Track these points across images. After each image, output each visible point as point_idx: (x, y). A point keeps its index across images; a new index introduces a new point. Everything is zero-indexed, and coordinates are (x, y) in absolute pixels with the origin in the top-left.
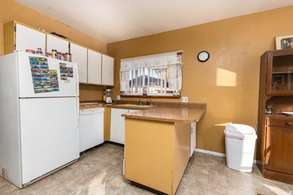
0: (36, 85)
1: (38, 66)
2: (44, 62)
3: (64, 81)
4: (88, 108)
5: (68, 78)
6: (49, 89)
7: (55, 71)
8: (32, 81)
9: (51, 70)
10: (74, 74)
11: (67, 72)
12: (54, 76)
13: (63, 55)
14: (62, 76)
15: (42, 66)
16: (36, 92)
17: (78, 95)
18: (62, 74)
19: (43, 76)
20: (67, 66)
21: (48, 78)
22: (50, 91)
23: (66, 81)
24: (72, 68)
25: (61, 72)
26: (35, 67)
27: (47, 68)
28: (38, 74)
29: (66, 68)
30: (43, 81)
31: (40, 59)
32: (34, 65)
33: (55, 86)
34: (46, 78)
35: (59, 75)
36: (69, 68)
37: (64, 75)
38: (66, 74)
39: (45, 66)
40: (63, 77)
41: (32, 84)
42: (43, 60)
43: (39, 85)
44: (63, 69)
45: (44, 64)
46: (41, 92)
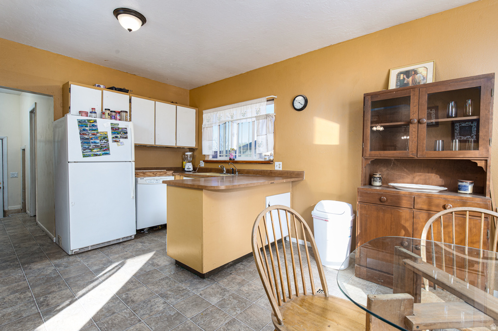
0: (84, 149)
1: (87, 128)
2: (93, 124)
3: (116, 143)
4: (150, 176)
5: (122, 140)
6: (98, 153)
7: (106, 133)
8: (80, 145)
9: (101, 132)
10: (129, 135)
11: (119, 133)
12: (104, 138)
13: (119, 113)
14: (113, 138)
15: (91, 128)
16: (84, 156)
17: (133, 159)
18: (114, 136)
19: (91, 139)
20: (119, 126)
21: (98, 141)
22: (99, 155)
23: (119, 143)
24: (126, 129)
25: (113, 133)
26: (84, 130)
27: (97, 130)
28: (87, 137)
29: (119, 128)
30: (92, 145)
31: (89, 121)
32: (83, 128)
33: (105, 150)
34: (95, 141)
35: (110, 136)
36: (123, 128)
37: (117, 137)
38: (119, 136)
39: (94, 128)
40: (115, 139)
41: (81, 148)
42: (92, 121)
43: (88, 148)
44: (115, 130)
46: (89, 156)
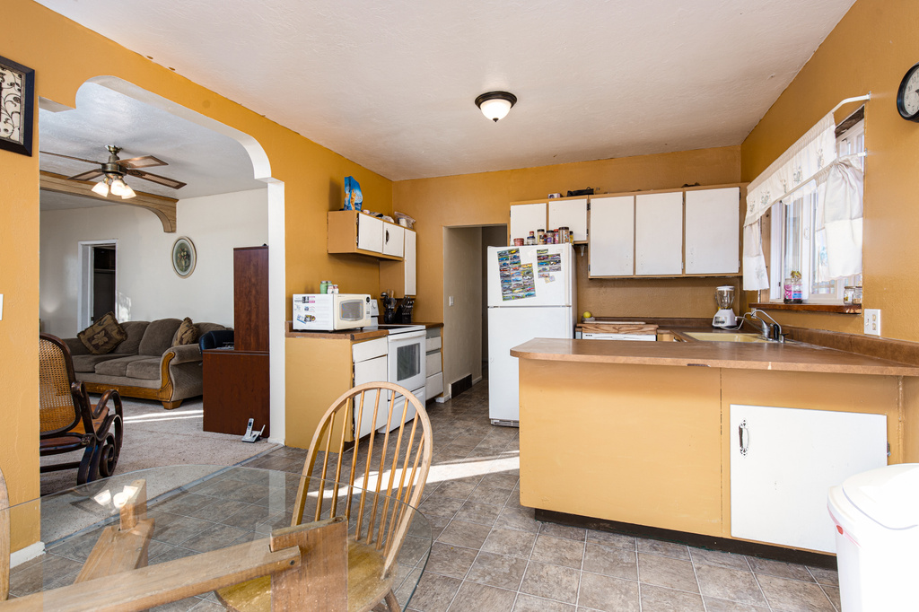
0: (504, 290)
1: (508, 262)
2: (515, 254)
3: (543, 279)
5: (551, 273)
6: (521, 294)
7: (530, 266)
8: (500, 284)
9: (524, 265)
10: (562, 264)
11: (549, 263)
12: (528, 273)
14: (540, 271)
15: (512, 261)
16: (504, 299)
17: (571, 302)
18: (541, 268)
19: (513, 276)
20: (549, 253)
21: (520, 278)
22: (522, 297)
23: (548, 279)
24: (559, 255)
25: (540, 264)
27: (519, 262)
28: (507, 273)
29: (548, 256)
30: (513, 283)
31: (510, 251)
32: (503, 262)
33: (529, 290)
34: (517, 277)
35: (536, 269)
36: (554, 256)
37: (545, 269)
38: (547, 267)
39: (516, 261)
40: (542, 273)
41: (500, 289)
42: (513, 252)
43: (509, 289)
44: (543, 259)
45: (515, 257)
46: (510, 299)
